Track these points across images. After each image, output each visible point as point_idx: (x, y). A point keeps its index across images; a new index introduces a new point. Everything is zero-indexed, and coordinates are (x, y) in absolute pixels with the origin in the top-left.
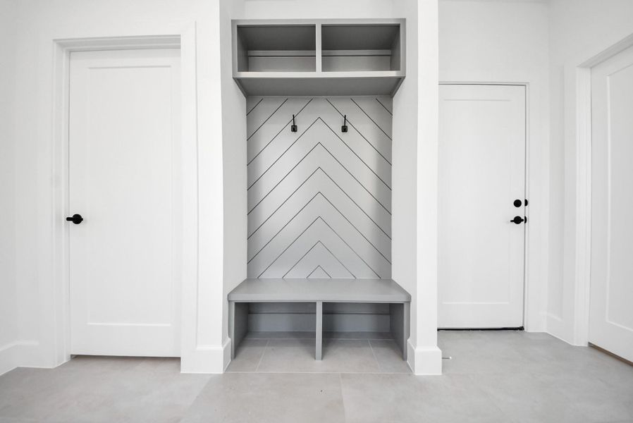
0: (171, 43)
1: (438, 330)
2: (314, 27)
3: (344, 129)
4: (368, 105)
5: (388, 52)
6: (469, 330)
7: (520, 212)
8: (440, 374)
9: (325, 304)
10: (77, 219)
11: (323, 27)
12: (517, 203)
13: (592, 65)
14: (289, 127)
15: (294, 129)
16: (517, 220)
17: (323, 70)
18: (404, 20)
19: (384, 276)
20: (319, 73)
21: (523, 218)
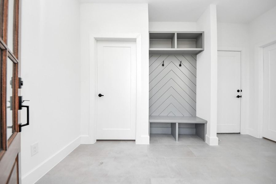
0: (134, 40)
1: (217, 133)
2: (174, 34)
3: (180, 65)
4: (189, 58)
5: (195, 40)
6: (223, 133)
7: (239, 94)
8: (218, 145)
9: (179, 124)
10: (100, 95)
11: (177, 33)
12: (238, 91)
13: (264, 47)
14: (161, 65)
15: (163, 65)
16: (238, 97)
17: (177, 48)
18: (204, 32)
19: (194, 115)
20: (176, 49)
21: (240, 96)
